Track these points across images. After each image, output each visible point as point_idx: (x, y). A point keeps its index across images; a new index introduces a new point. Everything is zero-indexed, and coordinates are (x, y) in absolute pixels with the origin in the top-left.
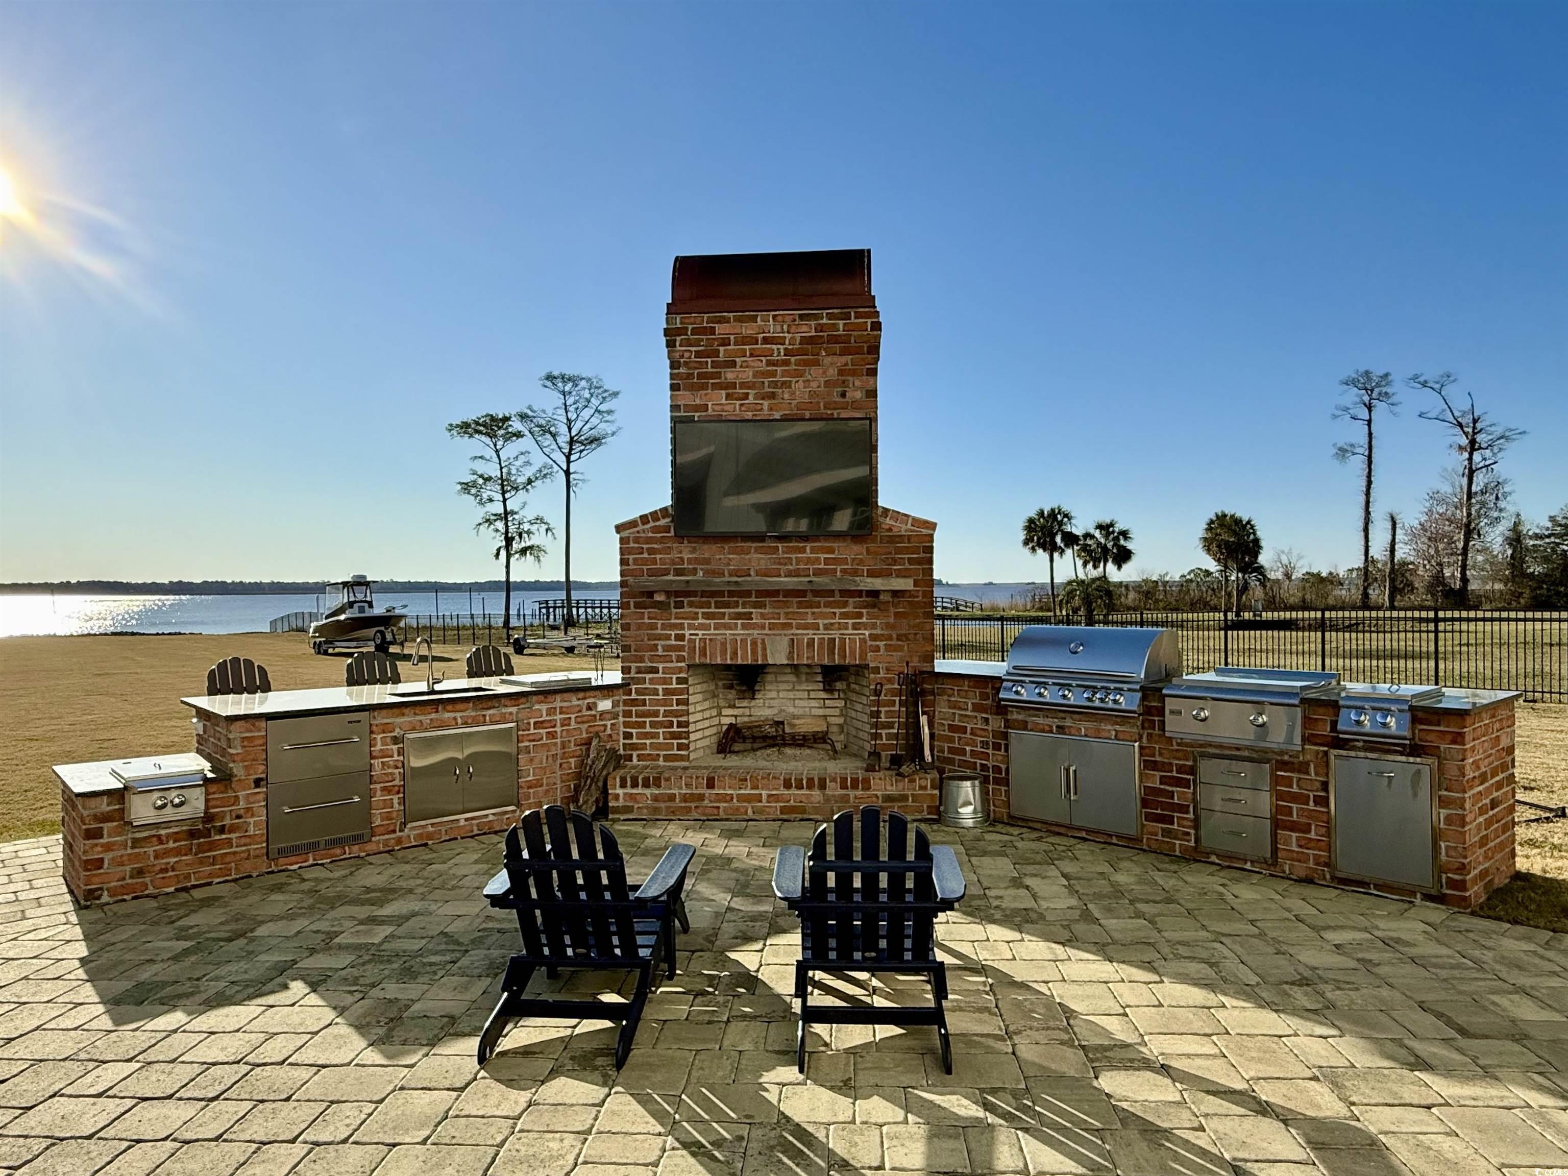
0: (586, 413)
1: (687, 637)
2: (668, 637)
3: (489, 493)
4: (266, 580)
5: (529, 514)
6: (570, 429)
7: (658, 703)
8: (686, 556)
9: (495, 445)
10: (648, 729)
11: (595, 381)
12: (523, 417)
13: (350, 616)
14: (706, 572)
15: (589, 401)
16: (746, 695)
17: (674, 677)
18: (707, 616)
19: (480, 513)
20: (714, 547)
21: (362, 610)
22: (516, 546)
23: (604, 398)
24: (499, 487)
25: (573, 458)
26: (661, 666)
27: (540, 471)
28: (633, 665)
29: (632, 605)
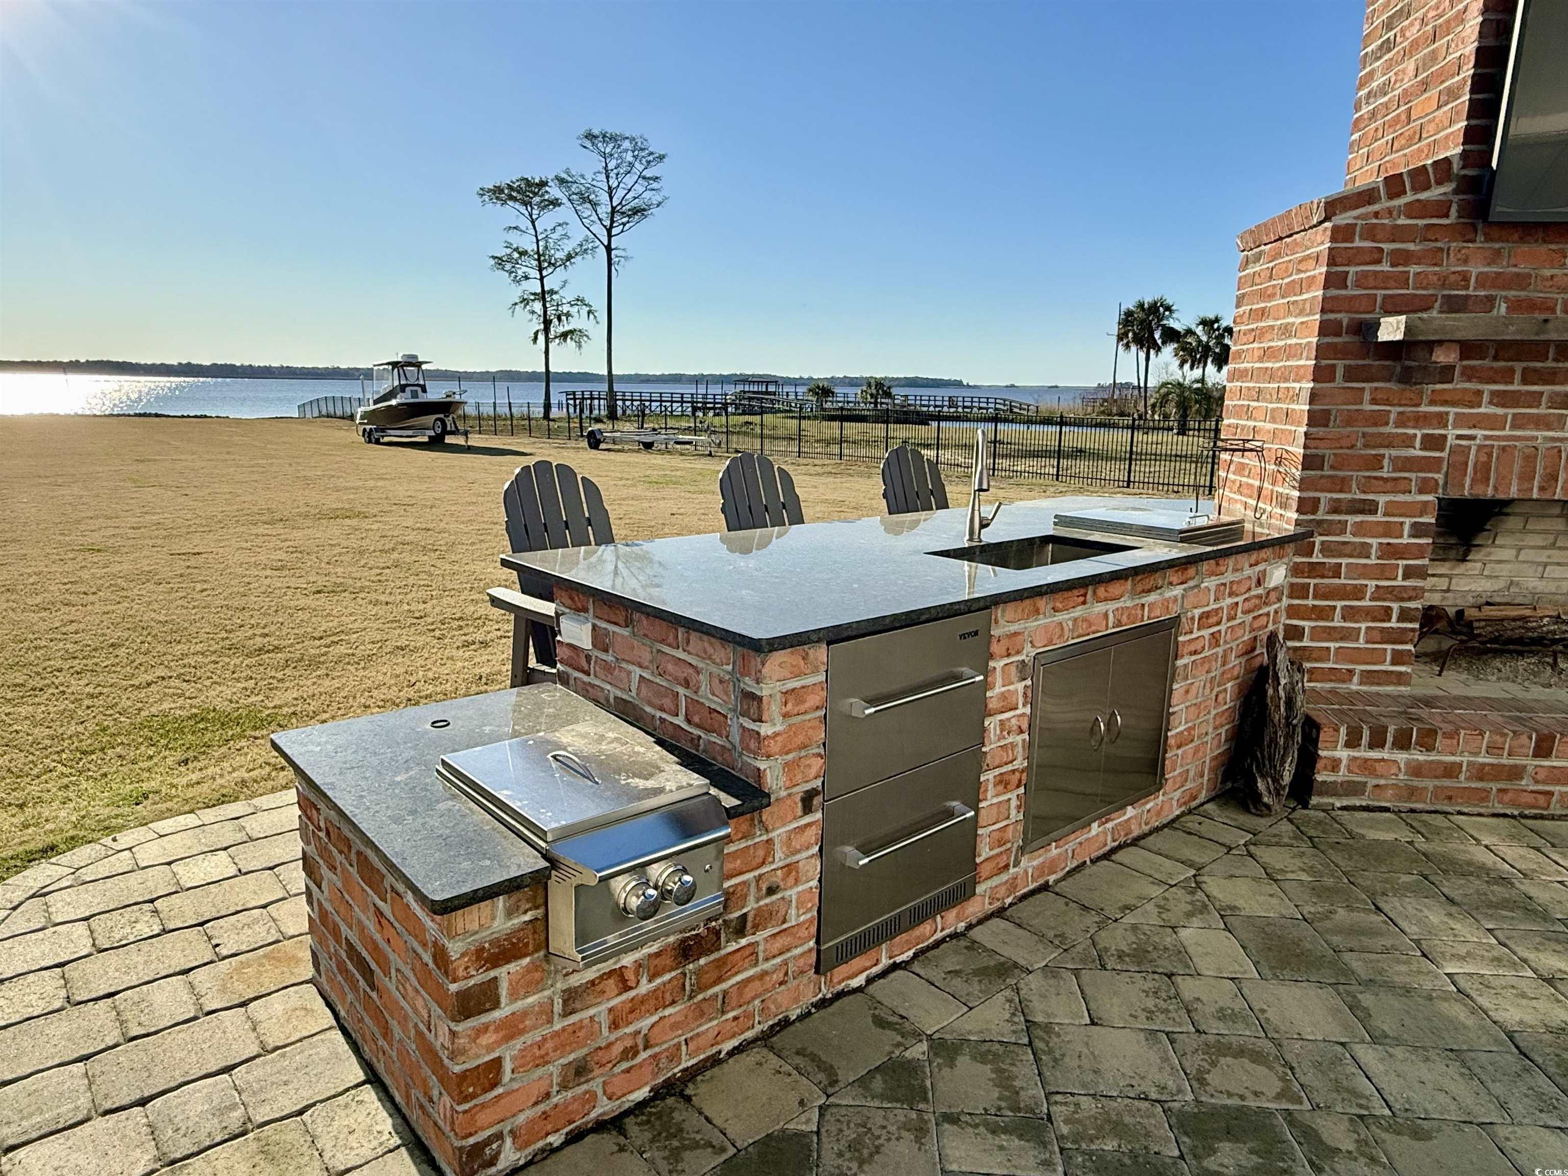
0: (629, 180)
1: (1450, 441)
2: (1408, 442)
3: (524, 269)
4: (275, 364)
5: (568, 295)
6: (611, 198)
7: (1366, 572)
8: (1475, 270)
9: (531, 215)
10: (1337, 623)
11: (639, 141)
12: (562, 181)
13: (403, 401)
14: (1516, 306)
15: (631, 165)
16: (1452, 554)
17: (1408, 521)
18: (1500, 399)
19: (516, 293)
20: (1542, 249)
21: (415, 395)
22: (556, 329)
23: (649, 162)
24: (535, 263)
25: (614, 231)
26: (1382, 499)
27: (581, 245)
28: (1324, 497)
29: (1340, 373)
